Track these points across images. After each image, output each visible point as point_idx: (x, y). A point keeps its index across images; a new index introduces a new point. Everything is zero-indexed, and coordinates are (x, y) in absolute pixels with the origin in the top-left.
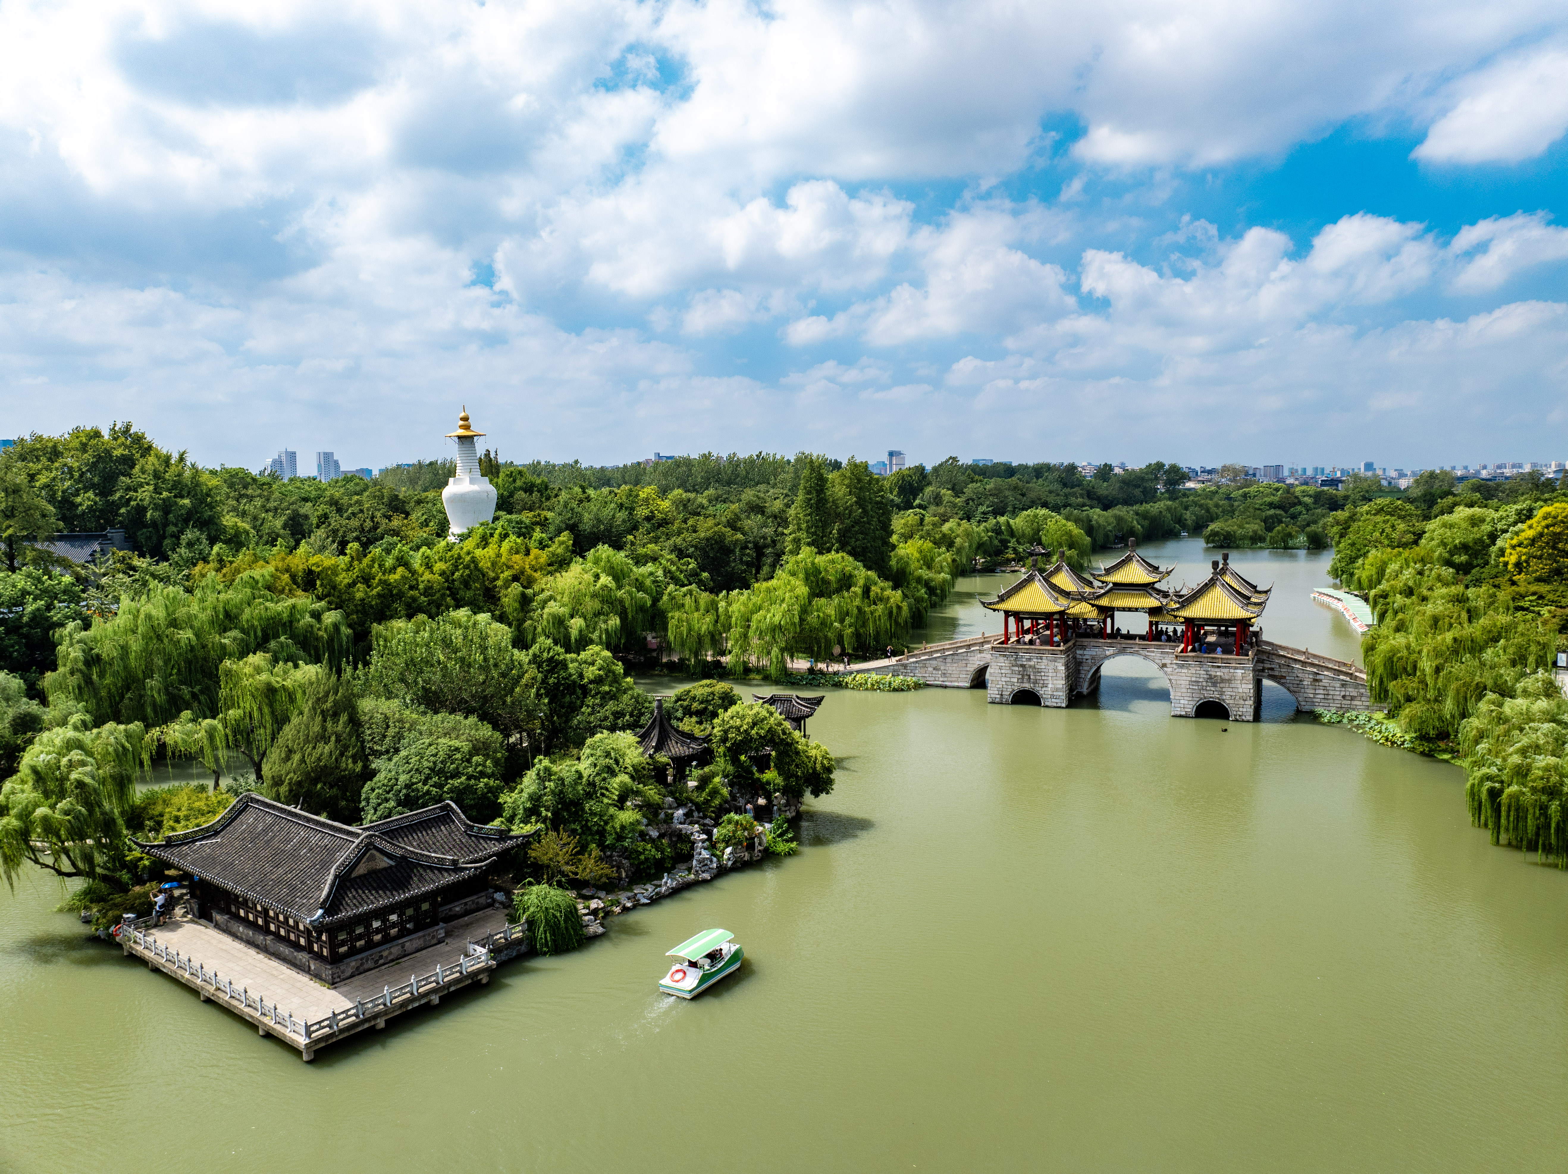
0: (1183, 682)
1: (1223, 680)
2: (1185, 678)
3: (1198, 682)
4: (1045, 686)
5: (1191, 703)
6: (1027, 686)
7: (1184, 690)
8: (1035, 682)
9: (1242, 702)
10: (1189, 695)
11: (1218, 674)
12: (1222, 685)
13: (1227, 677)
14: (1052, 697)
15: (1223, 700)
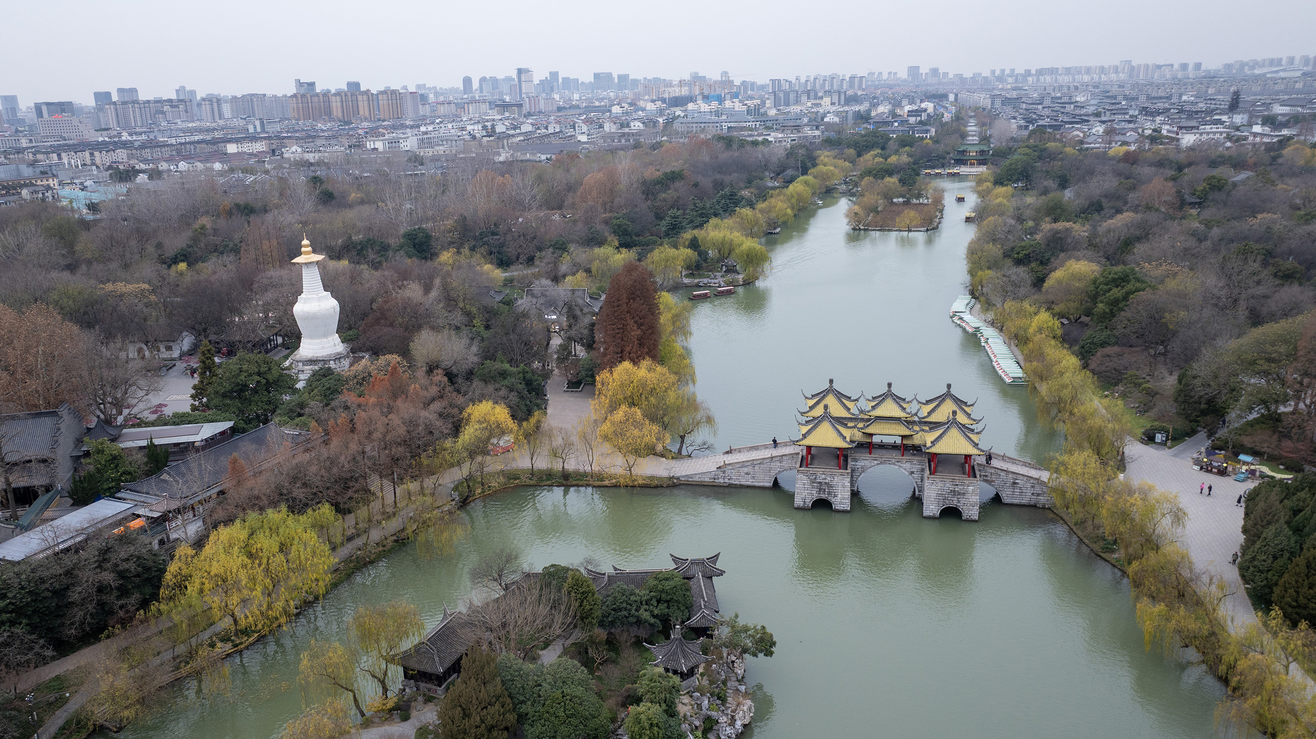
1: (959, 493)
2: (933, 492)
3: (943, 492)
4: (835, 496)
5: (938, 508)
6: (823, 496)
7: (934, 499)
8: (829, 493)
9: (972, 507)
10: (937, 502)
11: (956, 489)
12: (958, 497)
13: (962, 491)
14: (841, 503)
15: (959, 506)
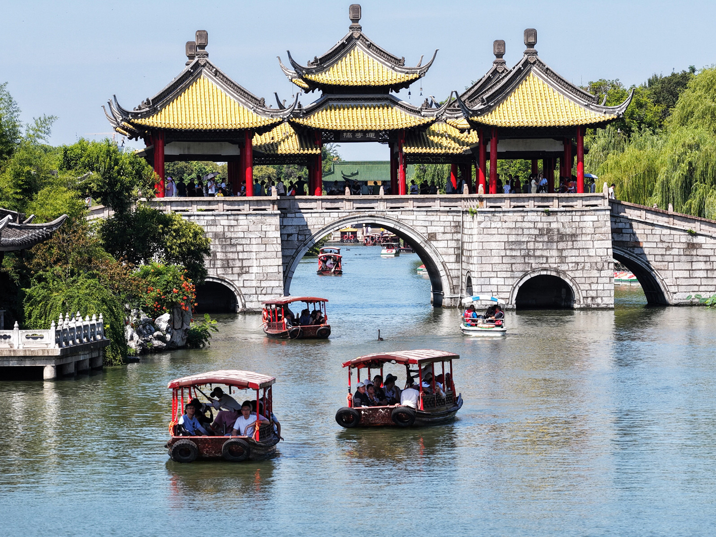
0: (493, 246)
1: (562, 237)
2: (497, 238)
3: (520, 242)
5: (510, 281)
7: (497, 260)
8: (227, 264)
9: (595, 273)
10: (504, 267)
11: (554, 226)
12: (561, 245)
13: (568, 231)
15: (564, 272)
